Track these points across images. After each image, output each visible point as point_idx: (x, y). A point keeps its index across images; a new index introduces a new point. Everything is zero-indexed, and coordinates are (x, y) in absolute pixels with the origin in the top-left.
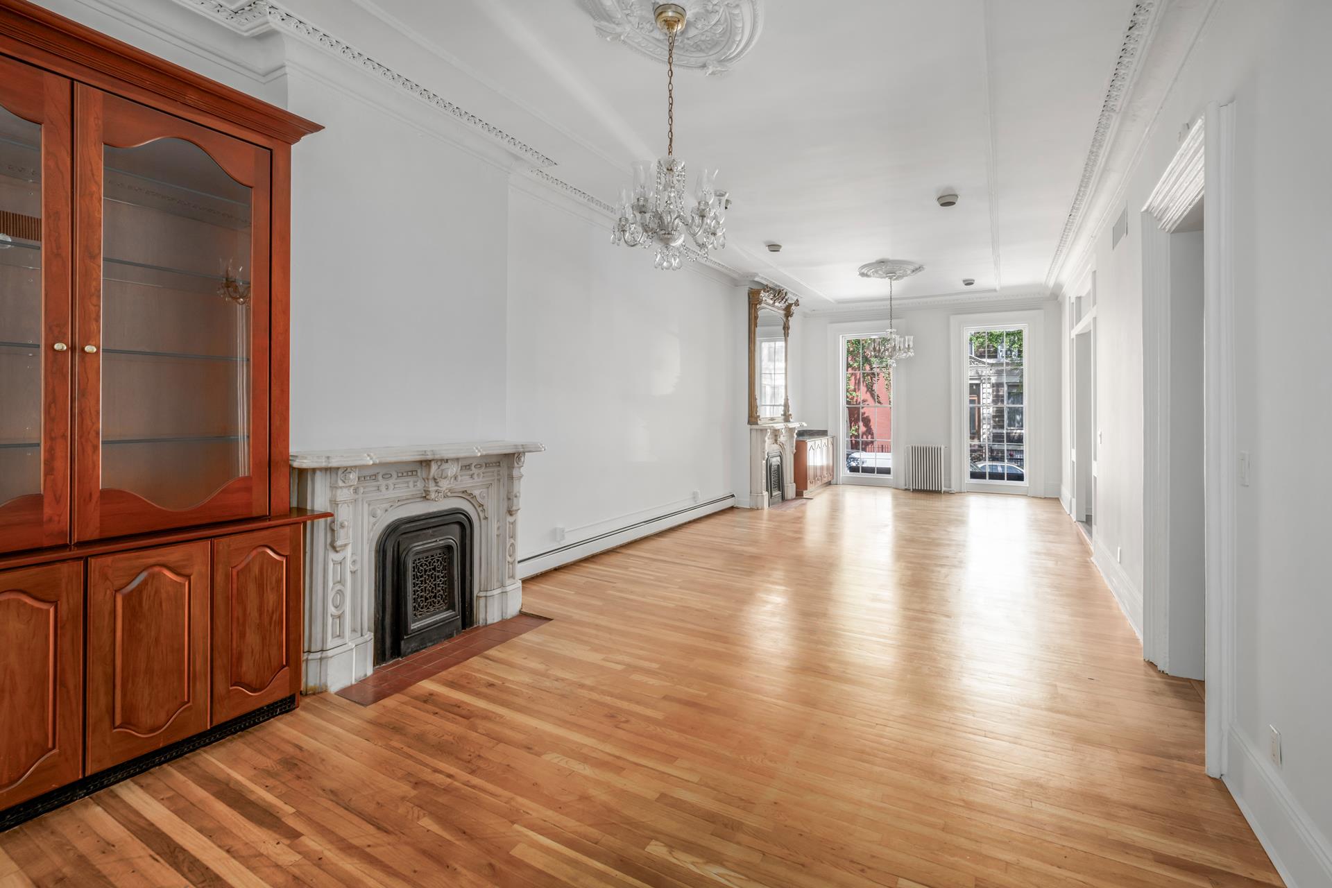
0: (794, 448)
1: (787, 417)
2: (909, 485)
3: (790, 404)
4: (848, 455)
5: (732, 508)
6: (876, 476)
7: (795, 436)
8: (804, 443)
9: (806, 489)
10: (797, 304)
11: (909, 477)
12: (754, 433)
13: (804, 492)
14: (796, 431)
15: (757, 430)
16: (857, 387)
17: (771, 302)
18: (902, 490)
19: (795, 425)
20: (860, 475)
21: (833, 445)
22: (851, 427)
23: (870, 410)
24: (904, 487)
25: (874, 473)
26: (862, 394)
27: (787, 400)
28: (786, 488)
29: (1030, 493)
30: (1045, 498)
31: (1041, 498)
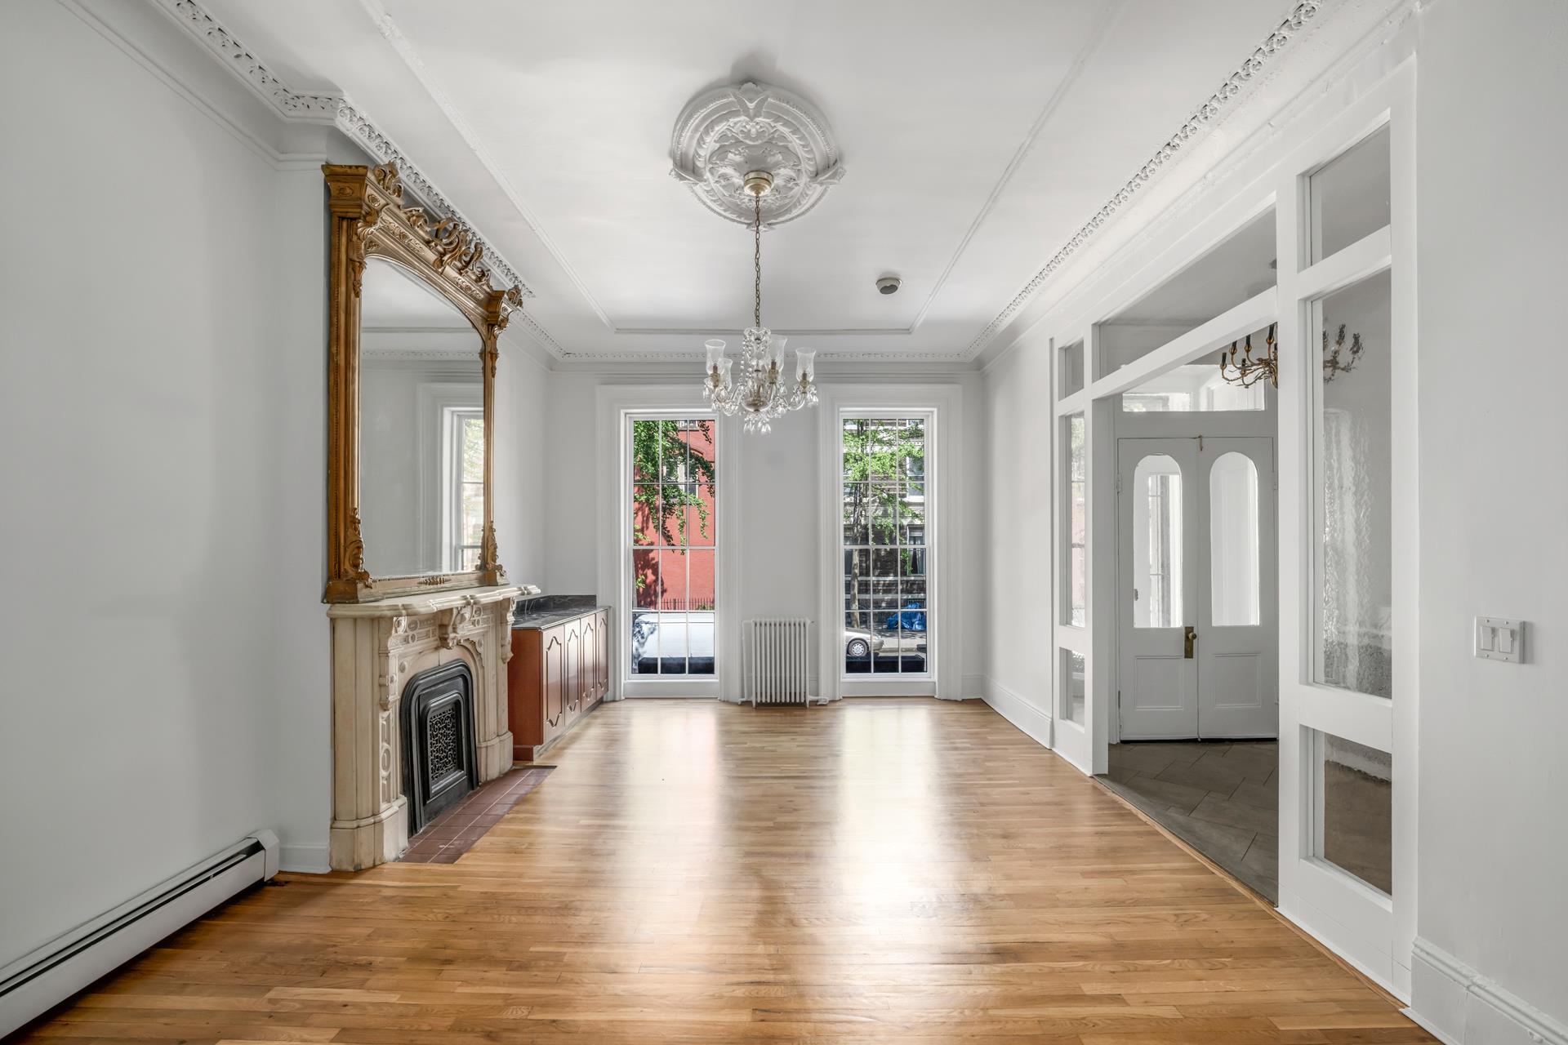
0: (509, 647)
1: (488, 573)
2: (750, 694)
3: (498, 541)
4: (635, 617)
5: (256, 889)
6: (687, 678)
7: (511, 618)
8: (537, 633)
9: (540, 742)
10: (515, 297)
11: (750, 678)
12: (345, 632)
13: (536, 748)
14: (513, 607)
15: (355, 620)
16: (645, 525)
17: (431, 256)
18: (736, 704)
19: (508, 591)
20: (659, 678)
21: (607, 625)
22: (637, 577)
23: (660, 553)
24: (740, 700)
25: (684, 672)
26: (652, 534)
27: (489, 531)
28: (482, 754)
29: (935, 694)
30: (963, 700)
31: (956, 701)
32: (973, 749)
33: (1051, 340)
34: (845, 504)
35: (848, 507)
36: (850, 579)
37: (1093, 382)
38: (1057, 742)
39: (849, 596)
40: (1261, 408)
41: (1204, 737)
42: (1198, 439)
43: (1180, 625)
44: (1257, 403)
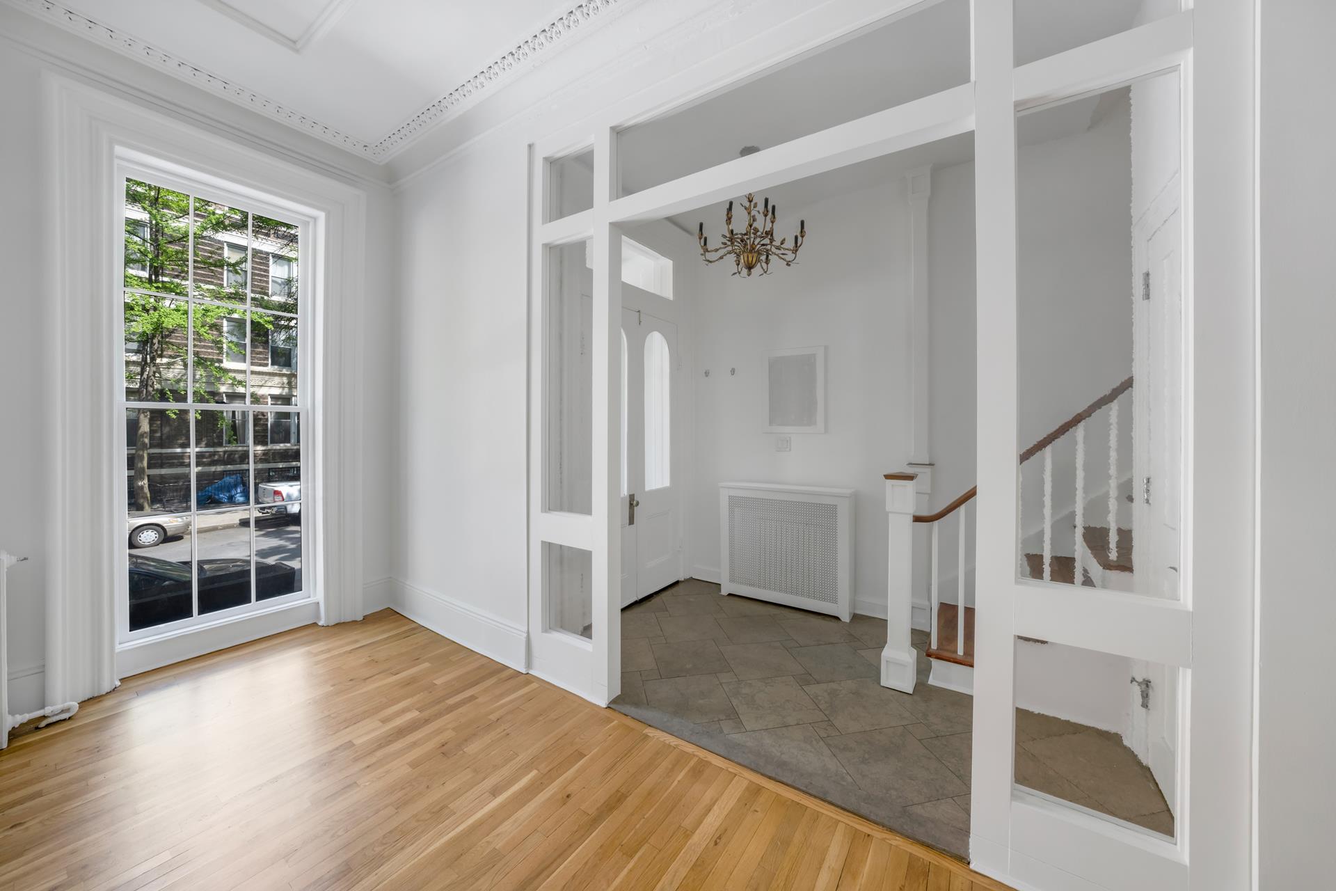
29: (318, 617)
30: (365, 618)
31: (355, 622)
32: (427, 721)
33: (530, 146)
34: (128, 363)
35: (132, 368)
36: (133, 452)
37: (610, 201)
38: (536, 662)
39: (132, 473)
40: (671, 298)
41: (641, 597)
42: (638, 313)
43: (626, 494)
44: (668, 292)
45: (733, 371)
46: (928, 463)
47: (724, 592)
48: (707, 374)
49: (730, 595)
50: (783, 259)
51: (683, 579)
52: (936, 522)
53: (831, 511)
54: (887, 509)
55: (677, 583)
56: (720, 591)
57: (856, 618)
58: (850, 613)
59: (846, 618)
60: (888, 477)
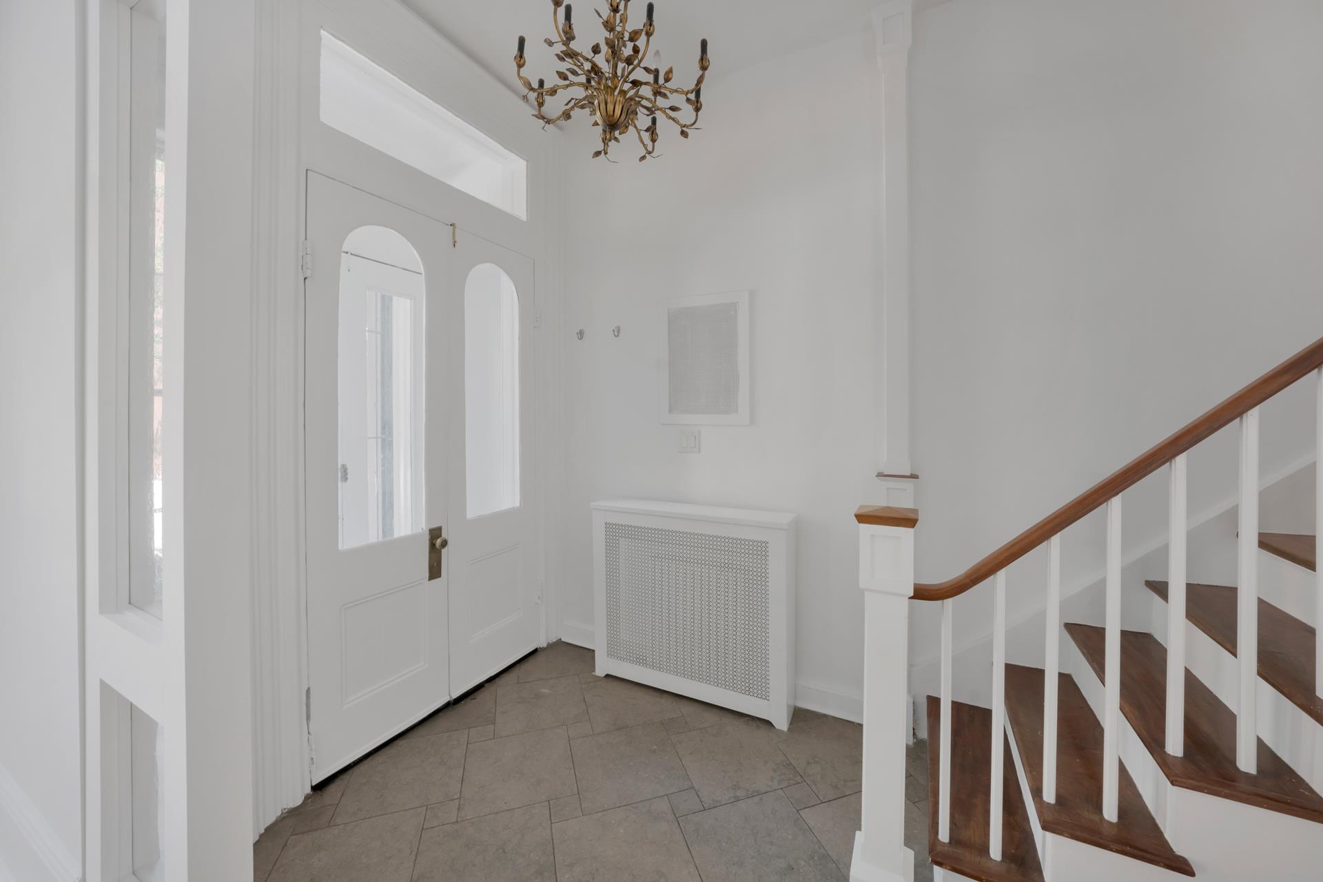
40: (524, 218)
41: (455, 695)
42: (451, 228)
43: (424, 527)
44: (518, 207)
45: (617, 332)
46: (909, 474)
47: (600, 671)
48: (581, 334)
49: (608, 676)
50: (673, 119)
51: (545, 645)
52: (950, 600)
53: (761, 549)
54: (862, 585)
55: (535, 651)
56: (594, 671)
57: (800, 717)
58: (788, 706)
59: (781, 722)
60: (862, 518)
